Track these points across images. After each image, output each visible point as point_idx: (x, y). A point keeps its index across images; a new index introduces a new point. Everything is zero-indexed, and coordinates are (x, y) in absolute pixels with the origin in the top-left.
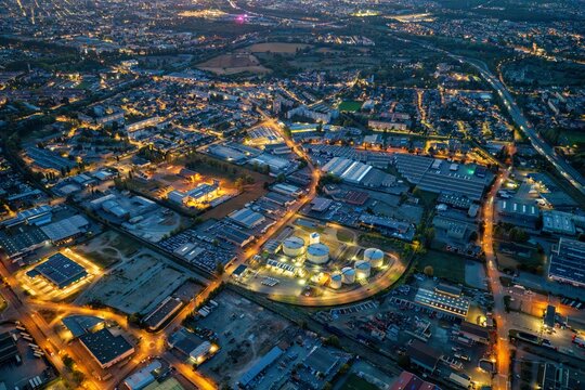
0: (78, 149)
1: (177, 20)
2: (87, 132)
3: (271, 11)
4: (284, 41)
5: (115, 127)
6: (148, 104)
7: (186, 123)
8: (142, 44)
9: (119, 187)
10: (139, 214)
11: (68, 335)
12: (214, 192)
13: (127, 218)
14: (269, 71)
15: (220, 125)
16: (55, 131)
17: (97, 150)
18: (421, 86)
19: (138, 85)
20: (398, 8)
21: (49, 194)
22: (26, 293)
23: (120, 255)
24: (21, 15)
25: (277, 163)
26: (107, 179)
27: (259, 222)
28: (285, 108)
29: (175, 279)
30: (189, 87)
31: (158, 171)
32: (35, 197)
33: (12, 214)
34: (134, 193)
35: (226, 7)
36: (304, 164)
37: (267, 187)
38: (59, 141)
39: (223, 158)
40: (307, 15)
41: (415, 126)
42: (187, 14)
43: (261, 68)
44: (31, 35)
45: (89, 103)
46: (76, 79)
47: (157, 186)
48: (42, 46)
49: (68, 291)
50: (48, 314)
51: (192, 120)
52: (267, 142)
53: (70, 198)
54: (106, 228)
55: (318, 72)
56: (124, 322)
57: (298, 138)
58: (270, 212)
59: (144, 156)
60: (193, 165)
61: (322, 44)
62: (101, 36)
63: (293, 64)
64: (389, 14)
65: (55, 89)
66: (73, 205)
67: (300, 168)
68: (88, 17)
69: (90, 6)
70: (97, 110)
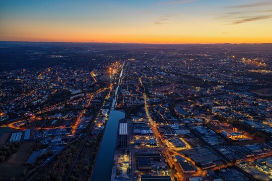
0: (193, 110)
1: (247, 73)
2: (198, 106)
5: (208, 107)
6: (224, 101)
7: (238, 110)
8: (228, 80)
9: (204, 125)
10: (208, 135)
11: (176, 160)
12: (242, 136)
13: (204, 135)
15: (252, 113)
16: (187, 104)
17: (199, 113)
19: (221, 94)
21: (180, 122)
22: (166, 146)
23: (198, 145)
24: (185, 66)
26: (200, 122)
27: (259, 151)
29: (216, 158)
30: (243, 98)
31: (220, 124)
32: (175, 121)
33: (167, 124)
34: (208, 128)
38: (187, 107)
39: (250, 126)
42: (253, 71)
44: (187, 73)
46: (198, 89)
47: (218, 128)
48: (190, 77)
49: (178, 149)
50: (171, 153)
51: (241, 110)
53: (186, 124)
54: (196, 136)
56: (194, 163)
58: (265, 149)
59: (216, 117)
60: (235, 125)
62: (212, 76)
65: (190, 91)
66: (187, 127)
69: (211, 65)
70: (203, 100)
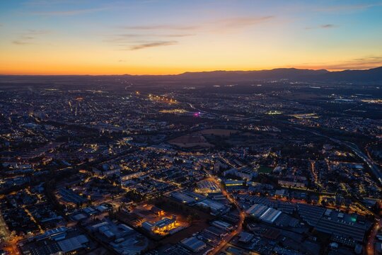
0: (89, 190)
1: (159, 114)
2: (97, 180)
3: (215, 110)
4: (222, 128)
5: (114, 178)
6: (136, 164)
7: (158, 176)
8: (136, 128)
9: (111, 217)
10: (122, 237)
12: (173, 224)
13: (113, 239)
14: (213, 146)
15: (180, 179)
16: (78, 178)
17: (101, 192)
18: (313, 158)
19: (131, 151)
20: (295, 110)
21: (67, 220)
24: (70, 111)
25: (216, 206)
26: (104, 211)
27: (202, 248)
28: (222, 169)
30: (162, 154)
31: (137, 207)
32: (57, 221)
33: (42, 232)
34: (120, 222)
35: (188, 108)
36: (234, 208)
37: (209, 223)
38: (79, 185)
39: (180, 201)
40: (237, 113)
41: (310, 184)
42: (164, 111)
43: (207, 144)
44: (73, 121)
45: (100, 162)
46: (95, 147)
47: (135, 217)
48: (78, 128)
51: (161, 175)
52: (210, 191)
53: (80, 222)
54: (99, 245)
55: (244, 147)
57: (230, 189)
58: (210, 240)
59: (129, 197)
60: (160, 204)
61: (246, 130)
62: (113, 123)
63: (228, 142)
64: (290, 113)
65: (82, 153)
66: (81, 228)
67: (231, 210)
68: (107, 113)
69: (109, 106)
70: (104, 167)
